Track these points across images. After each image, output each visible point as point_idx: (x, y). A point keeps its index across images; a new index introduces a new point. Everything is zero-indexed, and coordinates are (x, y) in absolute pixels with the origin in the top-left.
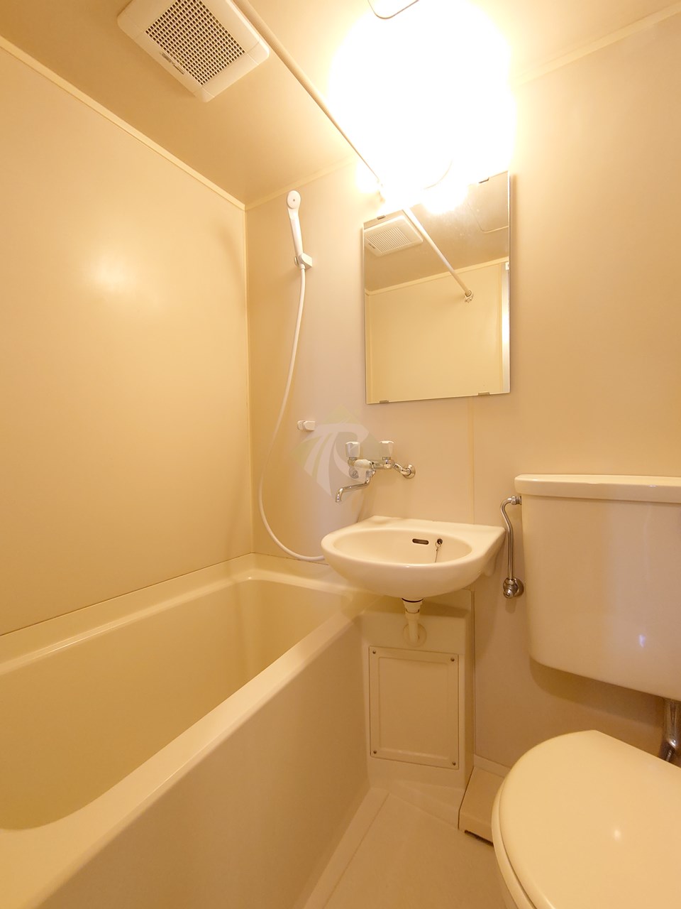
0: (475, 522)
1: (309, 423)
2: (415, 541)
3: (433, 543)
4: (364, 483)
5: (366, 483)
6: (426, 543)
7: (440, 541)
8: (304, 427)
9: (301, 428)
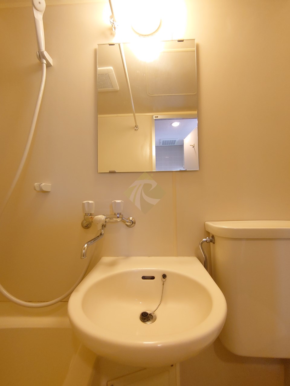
0: (178, 255)
1: (46, 185)
2: (144, 278)
3: (158, 278)
4: (99, 234)
5: (101, 234)
6: (153, 278)
7: (164, 276)
8: (41, 188)
9: (38, 189)
